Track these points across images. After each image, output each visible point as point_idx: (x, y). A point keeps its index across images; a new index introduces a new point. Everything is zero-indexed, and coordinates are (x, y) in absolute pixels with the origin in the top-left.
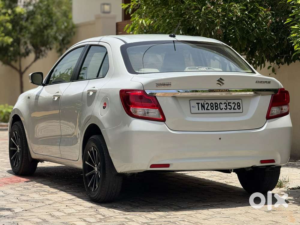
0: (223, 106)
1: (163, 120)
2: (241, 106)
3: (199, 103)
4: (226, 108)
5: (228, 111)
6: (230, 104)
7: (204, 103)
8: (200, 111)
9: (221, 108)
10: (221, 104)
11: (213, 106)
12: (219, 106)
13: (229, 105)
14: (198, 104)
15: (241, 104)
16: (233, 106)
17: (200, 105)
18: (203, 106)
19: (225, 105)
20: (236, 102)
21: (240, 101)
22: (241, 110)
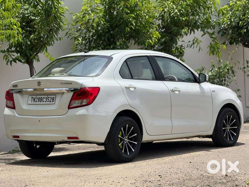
0: (45, 100)
1: (14, 108)
2: (54, 100)
3: (33, 98)
4: (46, 101)
5: (47, 103)
6: (49, 98)
7: (35, 98)
8: (33, 103)
9: (43, 101)
10: (44, 99)
11: (39, 100)
12: (42, 100)
13: (48, 99)
14: (32, 98)
15: (55, 99)
16: (50, 99)
17: (33, 99)
18: (34, 100)
19: (46, 99)
20: (52, 97)
21: (54, 96)
22: (54, 103)
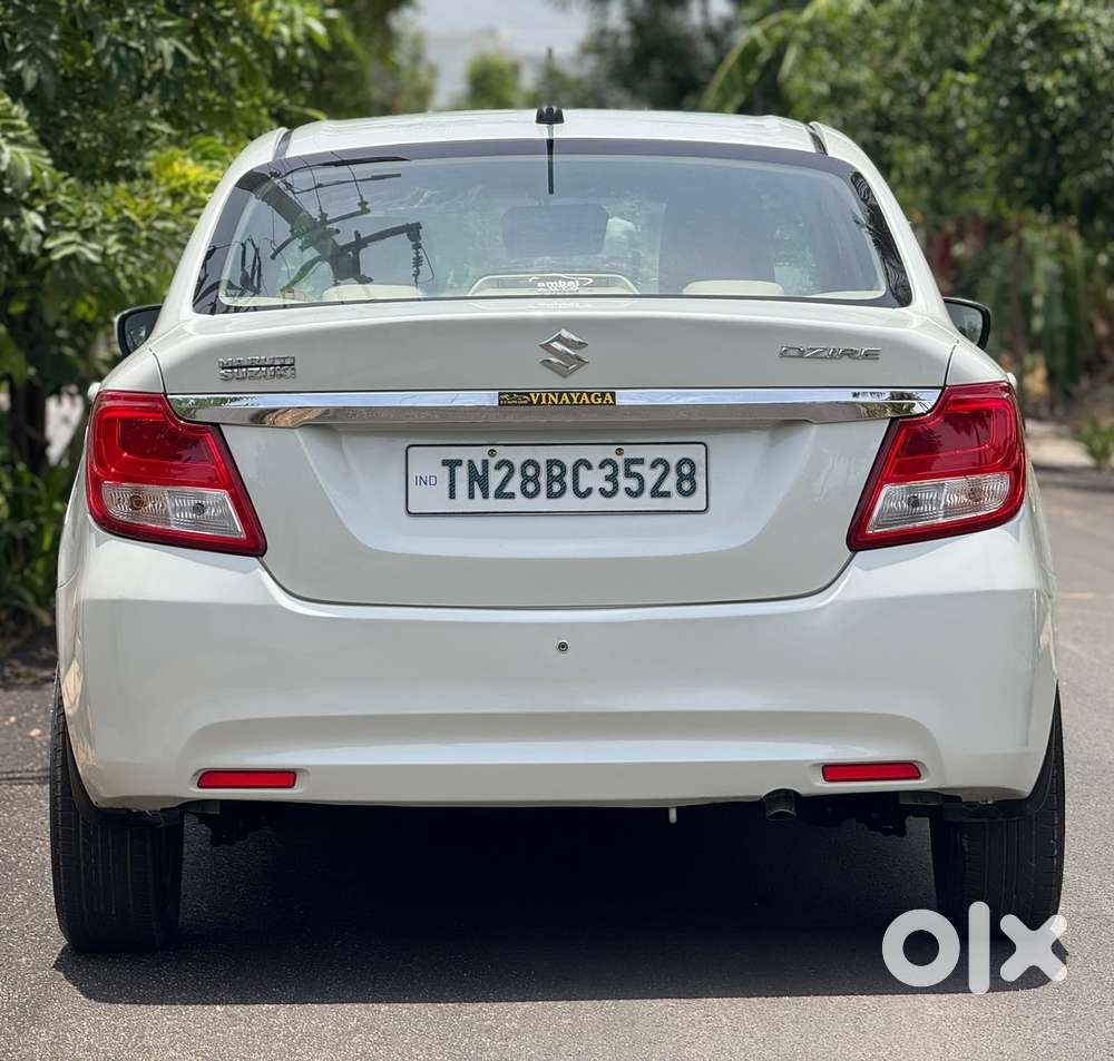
0: (593, 479)
1: (252, 544)
2: (700, 479)
3: (459, 463)
4: (609, 487)
5: (621, 501)
6: (634, 469)
7: (485, 463)
8: (462, 503)
9: (583, 489)
10: (582, 470)
11: (535, 479)
12: (568, 479)
13: (629, 474)
14: (452, 465)
15: (701, 469)
16: (651, 477)
17: (462, 473)
18: (478, 479)
19: (608, 470)
20: (673, 455)
21: (696, 454)
22: (697, 501)
